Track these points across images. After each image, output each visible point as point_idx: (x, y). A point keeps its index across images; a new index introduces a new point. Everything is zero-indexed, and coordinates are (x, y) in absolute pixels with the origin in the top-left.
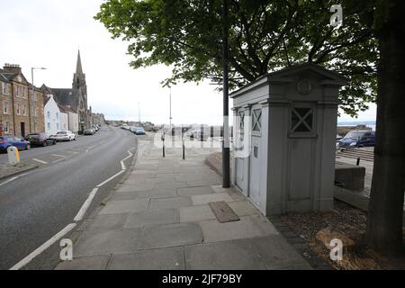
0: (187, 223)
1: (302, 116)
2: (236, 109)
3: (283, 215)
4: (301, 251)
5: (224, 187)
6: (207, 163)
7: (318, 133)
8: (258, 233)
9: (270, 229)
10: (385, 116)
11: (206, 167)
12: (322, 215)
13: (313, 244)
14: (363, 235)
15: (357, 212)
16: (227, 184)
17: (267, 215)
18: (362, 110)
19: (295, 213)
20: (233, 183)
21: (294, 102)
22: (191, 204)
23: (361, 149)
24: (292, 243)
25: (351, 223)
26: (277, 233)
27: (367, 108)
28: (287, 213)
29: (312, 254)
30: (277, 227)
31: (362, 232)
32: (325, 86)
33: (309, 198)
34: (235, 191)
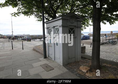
0: (34, 75)
1: (72, 31)
2: (48, 28)
3: (68, 64)
4: (76, 75)
5: (44, 58)
6: (34, 50)
7: (76, 36)
8: (62, 72)
9: (65, 70)
10: (95, 30)
11: (34, 52)
12: (78, 62)
13: (79, 71)
14: (91, 66)
15: (87, 60)
16: (45, 57)
17: (63, 66)
18: (85, 29)
19: (71, 63)
20: (47, 56)
21: (70, 26)
22: (33, 67)
23: (83, 41)
24: (73, 73)
25: (86, 63)
26: (68, 71)
27: (86, 28)
28: (69, 63)
29: (80, 74)
30: (67, 69)
31: (90, 65)
32: (78, 21)
33: (74, 57)
34: (49, 59)
